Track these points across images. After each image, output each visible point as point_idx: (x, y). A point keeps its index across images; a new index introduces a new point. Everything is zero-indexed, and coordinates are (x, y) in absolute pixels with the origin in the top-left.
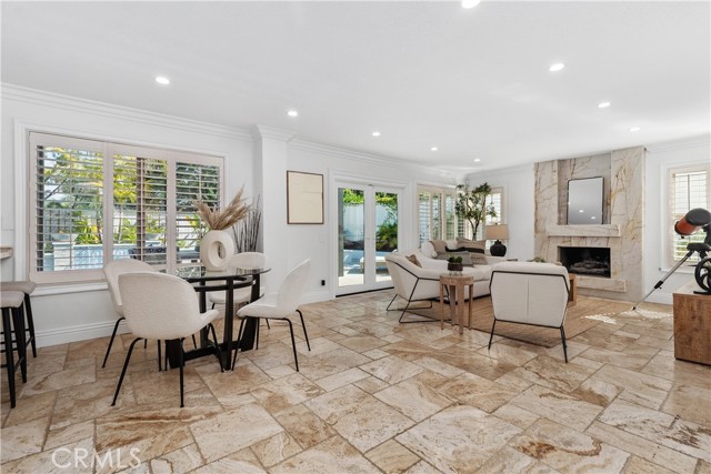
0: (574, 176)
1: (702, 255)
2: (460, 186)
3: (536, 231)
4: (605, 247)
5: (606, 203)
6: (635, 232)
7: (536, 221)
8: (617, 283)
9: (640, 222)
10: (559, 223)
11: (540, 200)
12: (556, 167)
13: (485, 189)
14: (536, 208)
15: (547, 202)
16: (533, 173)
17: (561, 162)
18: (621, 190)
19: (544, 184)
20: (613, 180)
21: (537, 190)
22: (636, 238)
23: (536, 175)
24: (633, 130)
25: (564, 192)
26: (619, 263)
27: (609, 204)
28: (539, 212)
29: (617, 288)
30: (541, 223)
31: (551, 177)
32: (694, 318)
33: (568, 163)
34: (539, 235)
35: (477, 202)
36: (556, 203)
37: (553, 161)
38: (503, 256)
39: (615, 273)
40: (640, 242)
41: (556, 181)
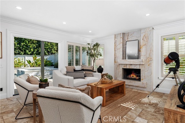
0: (129, 40)
1: (175, 73)
2: (89, 44)
3: (115, 62)
4: (139, 68)
5: (139, 51)
6: (150, 62)
8: (143, 83)
9: (151, 58)
10: (123, 59)
11: (116, 49)
12: (122, 36)
13: (97, 45)
15: (119, 50)
16: (114, 39)
17: (124, 34)
18: (144, 45)
19: (117, 43)
20: (142, 41)
21: (115, 45)
22: (150, 65)
23: (115, 39)
25: (125, 46)
26: (144, 75)
27: (140, 51)
29: (143, 86)
30: (116, 59)
31: (120, 40)
33: (126, 35)
34: (116, 64)
35: (95, 50)
36: (122, 50)
37: (120, 34)
39: (142, 80)
40: (151, 67)
41: (122, 41)
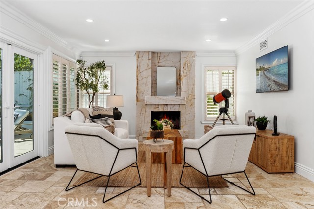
0: (160, 64)
2: (80, 61)
3: (138, 100)
4: (177, 110)
5: (178, 83)
6: (192, 101)
7: (138, 93)
8: (184, 132)
9: (194, 96)
10: (152, 95)
11: (140, 78)
12: (150, 56)
14: (138, 84)
15: (144, 80)
16: (136, 58)
17: (153, 53)
18: (185, 76)
19: (142, 68)
20: (182, 70)
21: (138, 71)
22: (192, 105)
23: (138, 60)
24: (207, 40)
25: (154, 74)
26: (185, 120)
28: (140, 87)
29: (184, 136)
30: (140, 94)
31: (146, 62)
32: (276, 149)
33: (156, 55)
34: (139, 103)
37: (148, 52)
38: (119, 120)
39: (183, 127)
40: (194, 107)
41: (150, 66)
